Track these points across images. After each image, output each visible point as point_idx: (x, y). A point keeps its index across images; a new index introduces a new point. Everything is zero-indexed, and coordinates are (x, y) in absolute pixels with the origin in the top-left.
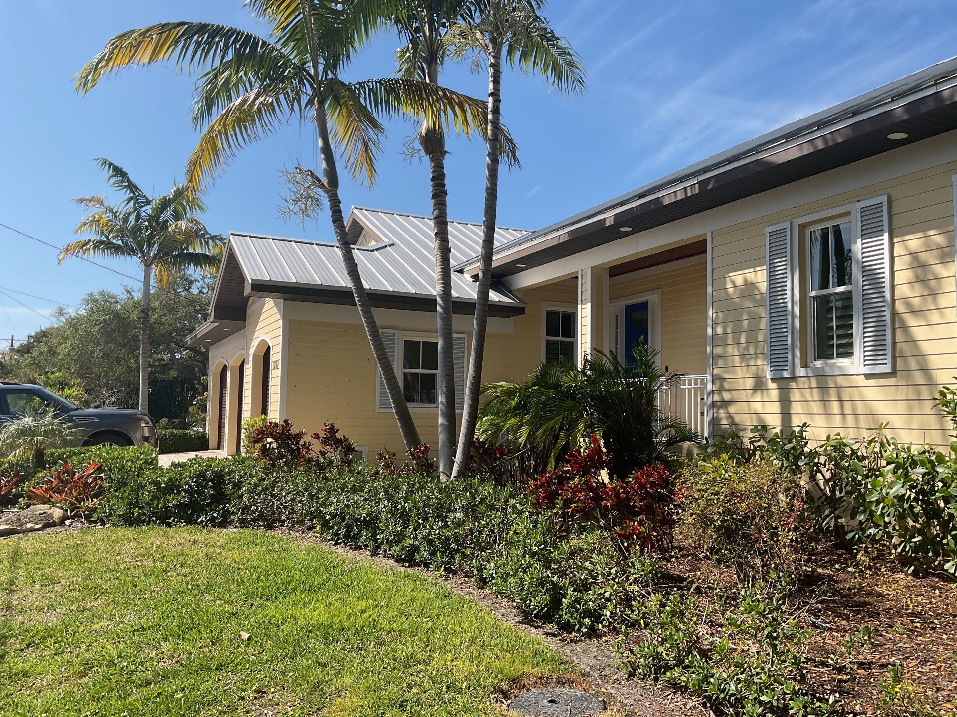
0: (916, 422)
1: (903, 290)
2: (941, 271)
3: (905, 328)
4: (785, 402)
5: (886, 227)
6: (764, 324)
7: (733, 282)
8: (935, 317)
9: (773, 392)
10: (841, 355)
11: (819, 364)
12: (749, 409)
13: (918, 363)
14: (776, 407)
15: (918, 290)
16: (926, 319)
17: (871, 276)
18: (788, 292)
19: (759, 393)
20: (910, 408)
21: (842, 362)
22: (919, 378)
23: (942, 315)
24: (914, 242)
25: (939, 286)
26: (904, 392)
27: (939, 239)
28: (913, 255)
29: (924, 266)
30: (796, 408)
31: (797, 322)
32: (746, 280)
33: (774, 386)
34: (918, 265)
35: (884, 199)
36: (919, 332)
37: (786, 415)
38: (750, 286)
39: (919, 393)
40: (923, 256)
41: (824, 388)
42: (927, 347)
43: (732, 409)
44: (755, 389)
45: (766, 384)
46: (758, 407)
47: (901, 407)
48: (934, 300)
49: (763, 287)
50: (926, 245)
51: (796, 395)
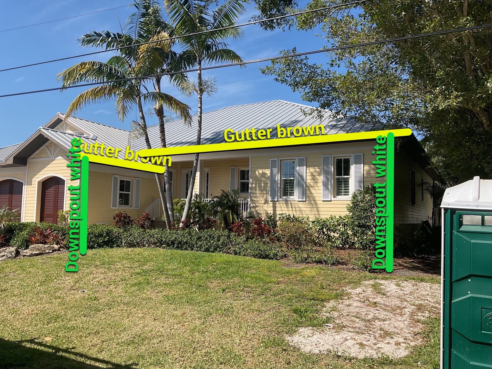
0: (313, 213)
1: (308, 181)
2: (318, 177)
3: (309, 190)
4: (274, 207)
5: (305, 165)
6: (269, 185)
7: (259, 172)
8: (316, 188)
9: (271, 204)
10: (290, 195)
11: (285, 197)
12: (263, 209)
13: (313, 198)
14: (272, 209)
15: (313, 181)
16: (314, 188)
17: (301, 177)
18: (277, 177)
19: (266, 204)
20: (311, 209)
21: (291, 197)
22: (313, 202)
23: (318, 188)
24: (312, 170)
25: (318, 181)
26: (310, 206)
27: (318, 170)
28: (312, 173)
29: (314, 176)
30: (277, 209)
31: (279, 185)
32: (263, 172)
33: (271, 203)
34: (312, 175)
35: (305, 158)
36: (313, 191)
37: (275, 210)
38: (264, 174)
39: (313, 206)
40: (314, 173)
41: (287, 204)
42: (315, 195)
43: (257, 209)
44: (265, 203)
45: (269, 202)
46: (266, 209)
47: (309, 209)
48: (316, 184)
49: (269, 175)
50: (315, 171)
51: (278, 205)
